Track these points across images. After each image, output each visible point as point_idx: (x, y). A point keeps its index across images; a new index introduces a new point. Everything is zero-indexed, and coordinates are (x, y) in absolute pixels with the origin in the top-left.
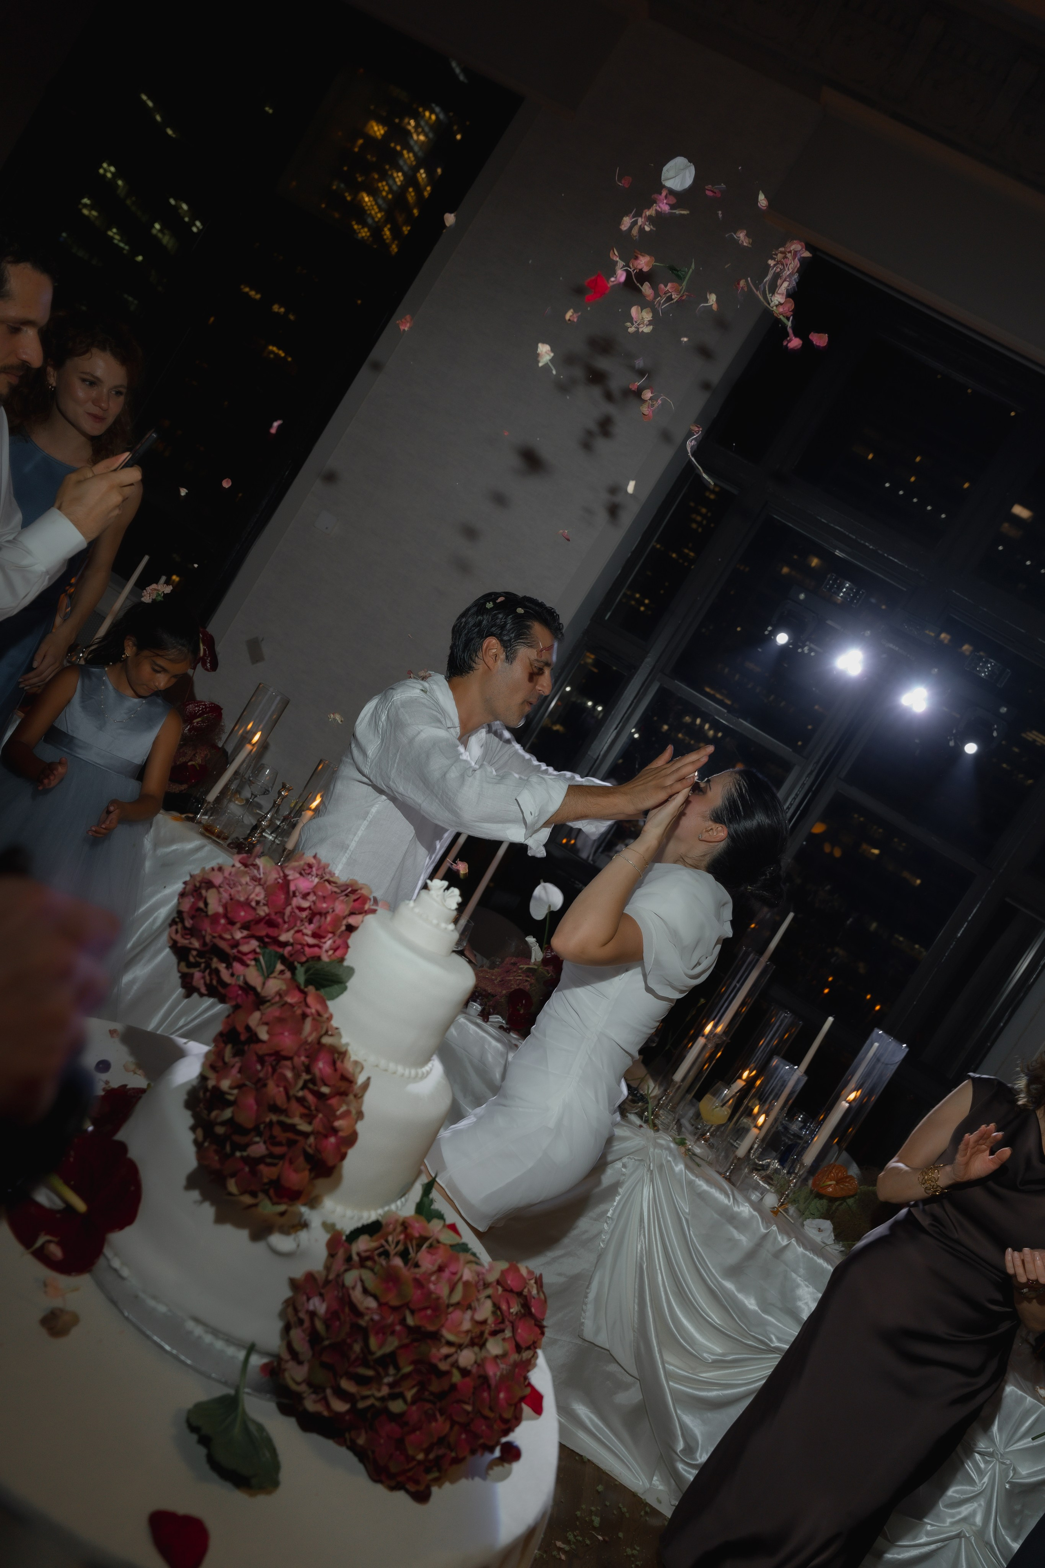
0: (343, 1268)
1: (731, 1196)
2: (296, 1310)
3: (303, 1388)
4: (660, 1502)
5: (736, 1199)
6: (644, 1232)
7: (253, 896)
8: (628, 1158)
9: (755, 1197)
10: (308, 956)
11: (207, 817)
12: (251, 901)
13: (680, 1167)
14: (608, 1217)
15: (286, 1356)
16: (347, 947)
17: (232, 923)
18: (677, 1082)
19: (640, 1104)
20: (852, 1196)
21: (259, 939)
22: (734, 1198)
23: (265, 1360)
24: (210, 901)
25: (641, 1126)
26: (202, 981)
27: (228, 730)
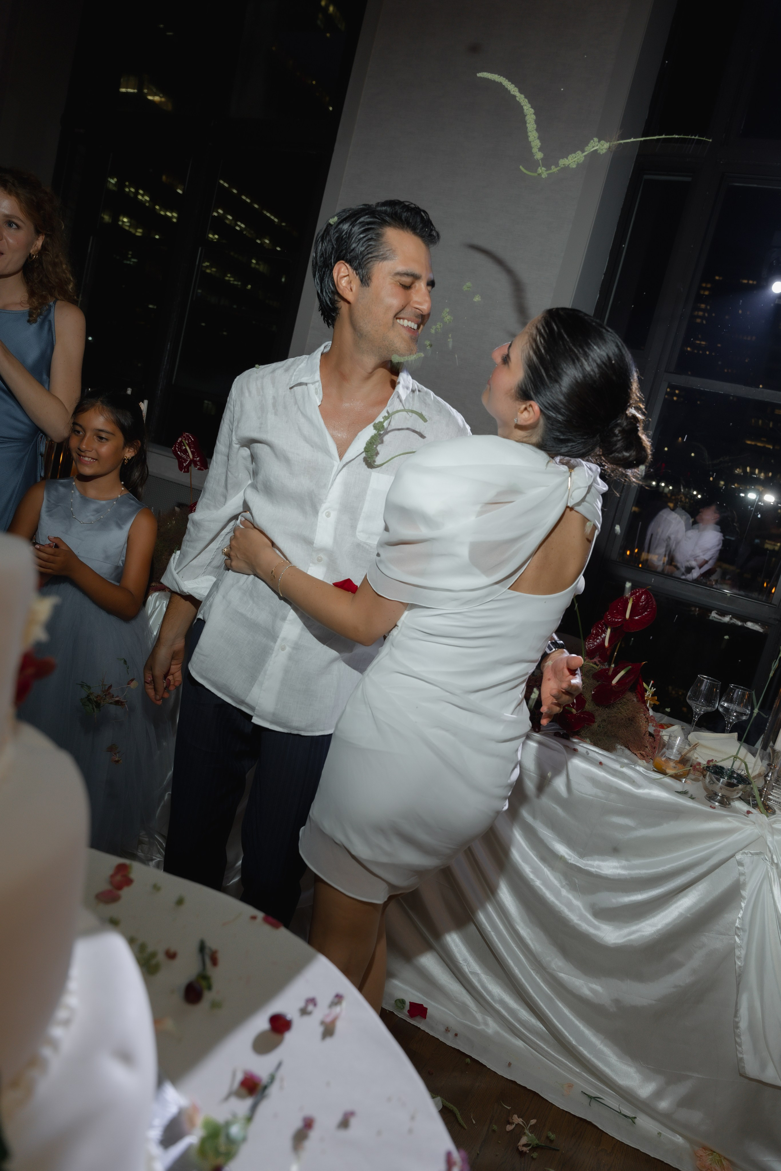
8: (742, 854)
19: (740, 786)
25: (749, 812)
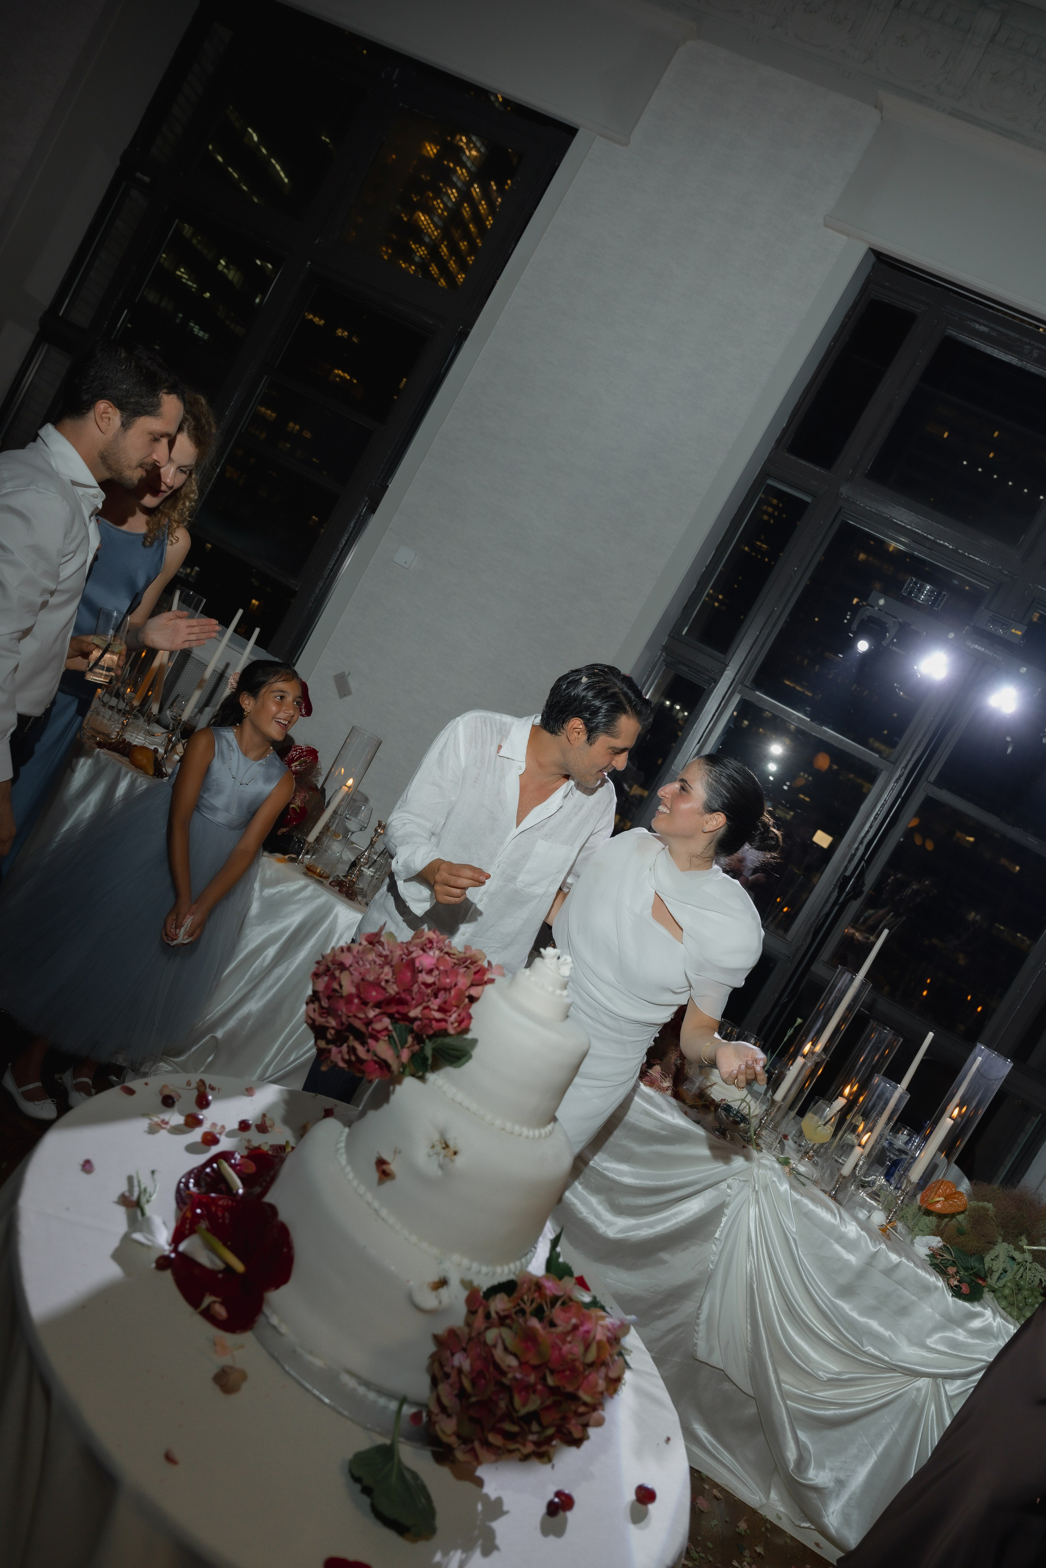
0: (483, 1326)
1: (838, 1216)
2: (442, 1366)
3: (453, 1440)
4: (780, 1518)
5: (844, 1220)
6: (753, 1252)
7: (382, 976)
8: (732, 1179)
9: (862, 1214)
10: (435, 1029)
11: (309, 857)
12: (381, 981)
13: (785, 1187)
14: (716, 1238)
15: (435, 1409)
16: (470, 1017)
17: (365, 1003)
18: (778, 1102)
20: (963, 1212)
21: (391, 1016)
22: (841, 1217)
23: (413, 1410)
24: (344, 983)
26: (339, 1056)
27: (324, 773)
